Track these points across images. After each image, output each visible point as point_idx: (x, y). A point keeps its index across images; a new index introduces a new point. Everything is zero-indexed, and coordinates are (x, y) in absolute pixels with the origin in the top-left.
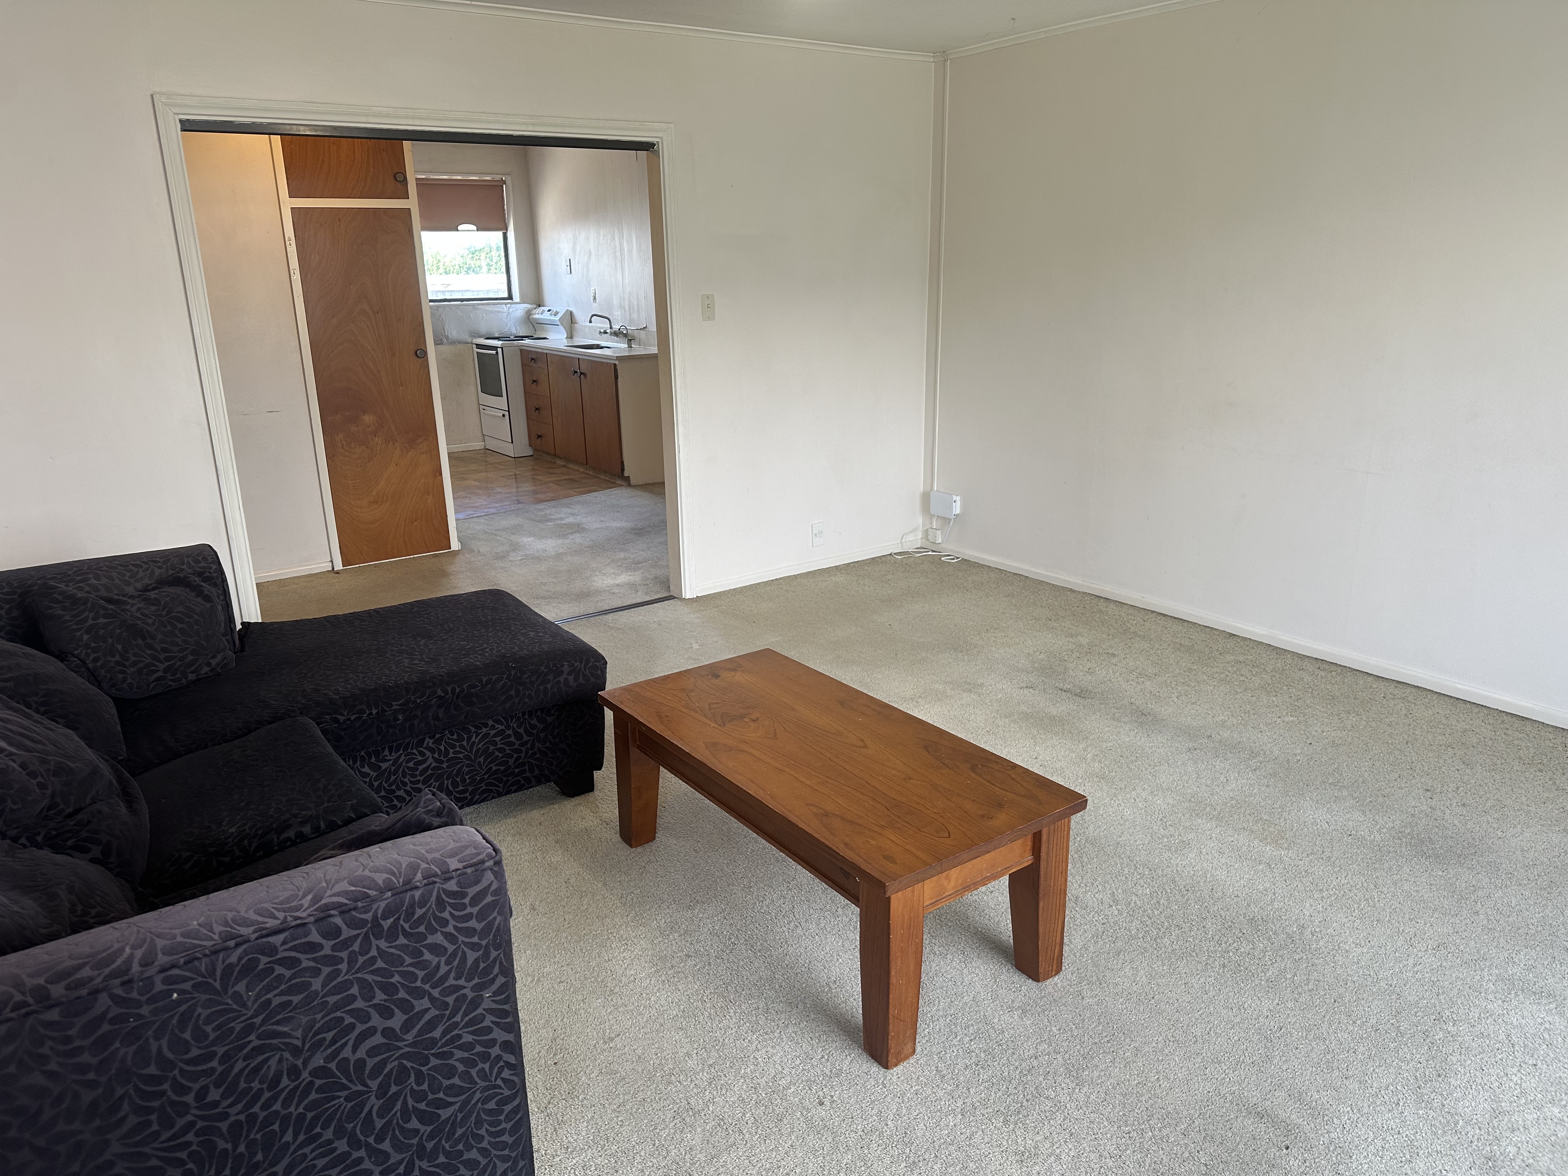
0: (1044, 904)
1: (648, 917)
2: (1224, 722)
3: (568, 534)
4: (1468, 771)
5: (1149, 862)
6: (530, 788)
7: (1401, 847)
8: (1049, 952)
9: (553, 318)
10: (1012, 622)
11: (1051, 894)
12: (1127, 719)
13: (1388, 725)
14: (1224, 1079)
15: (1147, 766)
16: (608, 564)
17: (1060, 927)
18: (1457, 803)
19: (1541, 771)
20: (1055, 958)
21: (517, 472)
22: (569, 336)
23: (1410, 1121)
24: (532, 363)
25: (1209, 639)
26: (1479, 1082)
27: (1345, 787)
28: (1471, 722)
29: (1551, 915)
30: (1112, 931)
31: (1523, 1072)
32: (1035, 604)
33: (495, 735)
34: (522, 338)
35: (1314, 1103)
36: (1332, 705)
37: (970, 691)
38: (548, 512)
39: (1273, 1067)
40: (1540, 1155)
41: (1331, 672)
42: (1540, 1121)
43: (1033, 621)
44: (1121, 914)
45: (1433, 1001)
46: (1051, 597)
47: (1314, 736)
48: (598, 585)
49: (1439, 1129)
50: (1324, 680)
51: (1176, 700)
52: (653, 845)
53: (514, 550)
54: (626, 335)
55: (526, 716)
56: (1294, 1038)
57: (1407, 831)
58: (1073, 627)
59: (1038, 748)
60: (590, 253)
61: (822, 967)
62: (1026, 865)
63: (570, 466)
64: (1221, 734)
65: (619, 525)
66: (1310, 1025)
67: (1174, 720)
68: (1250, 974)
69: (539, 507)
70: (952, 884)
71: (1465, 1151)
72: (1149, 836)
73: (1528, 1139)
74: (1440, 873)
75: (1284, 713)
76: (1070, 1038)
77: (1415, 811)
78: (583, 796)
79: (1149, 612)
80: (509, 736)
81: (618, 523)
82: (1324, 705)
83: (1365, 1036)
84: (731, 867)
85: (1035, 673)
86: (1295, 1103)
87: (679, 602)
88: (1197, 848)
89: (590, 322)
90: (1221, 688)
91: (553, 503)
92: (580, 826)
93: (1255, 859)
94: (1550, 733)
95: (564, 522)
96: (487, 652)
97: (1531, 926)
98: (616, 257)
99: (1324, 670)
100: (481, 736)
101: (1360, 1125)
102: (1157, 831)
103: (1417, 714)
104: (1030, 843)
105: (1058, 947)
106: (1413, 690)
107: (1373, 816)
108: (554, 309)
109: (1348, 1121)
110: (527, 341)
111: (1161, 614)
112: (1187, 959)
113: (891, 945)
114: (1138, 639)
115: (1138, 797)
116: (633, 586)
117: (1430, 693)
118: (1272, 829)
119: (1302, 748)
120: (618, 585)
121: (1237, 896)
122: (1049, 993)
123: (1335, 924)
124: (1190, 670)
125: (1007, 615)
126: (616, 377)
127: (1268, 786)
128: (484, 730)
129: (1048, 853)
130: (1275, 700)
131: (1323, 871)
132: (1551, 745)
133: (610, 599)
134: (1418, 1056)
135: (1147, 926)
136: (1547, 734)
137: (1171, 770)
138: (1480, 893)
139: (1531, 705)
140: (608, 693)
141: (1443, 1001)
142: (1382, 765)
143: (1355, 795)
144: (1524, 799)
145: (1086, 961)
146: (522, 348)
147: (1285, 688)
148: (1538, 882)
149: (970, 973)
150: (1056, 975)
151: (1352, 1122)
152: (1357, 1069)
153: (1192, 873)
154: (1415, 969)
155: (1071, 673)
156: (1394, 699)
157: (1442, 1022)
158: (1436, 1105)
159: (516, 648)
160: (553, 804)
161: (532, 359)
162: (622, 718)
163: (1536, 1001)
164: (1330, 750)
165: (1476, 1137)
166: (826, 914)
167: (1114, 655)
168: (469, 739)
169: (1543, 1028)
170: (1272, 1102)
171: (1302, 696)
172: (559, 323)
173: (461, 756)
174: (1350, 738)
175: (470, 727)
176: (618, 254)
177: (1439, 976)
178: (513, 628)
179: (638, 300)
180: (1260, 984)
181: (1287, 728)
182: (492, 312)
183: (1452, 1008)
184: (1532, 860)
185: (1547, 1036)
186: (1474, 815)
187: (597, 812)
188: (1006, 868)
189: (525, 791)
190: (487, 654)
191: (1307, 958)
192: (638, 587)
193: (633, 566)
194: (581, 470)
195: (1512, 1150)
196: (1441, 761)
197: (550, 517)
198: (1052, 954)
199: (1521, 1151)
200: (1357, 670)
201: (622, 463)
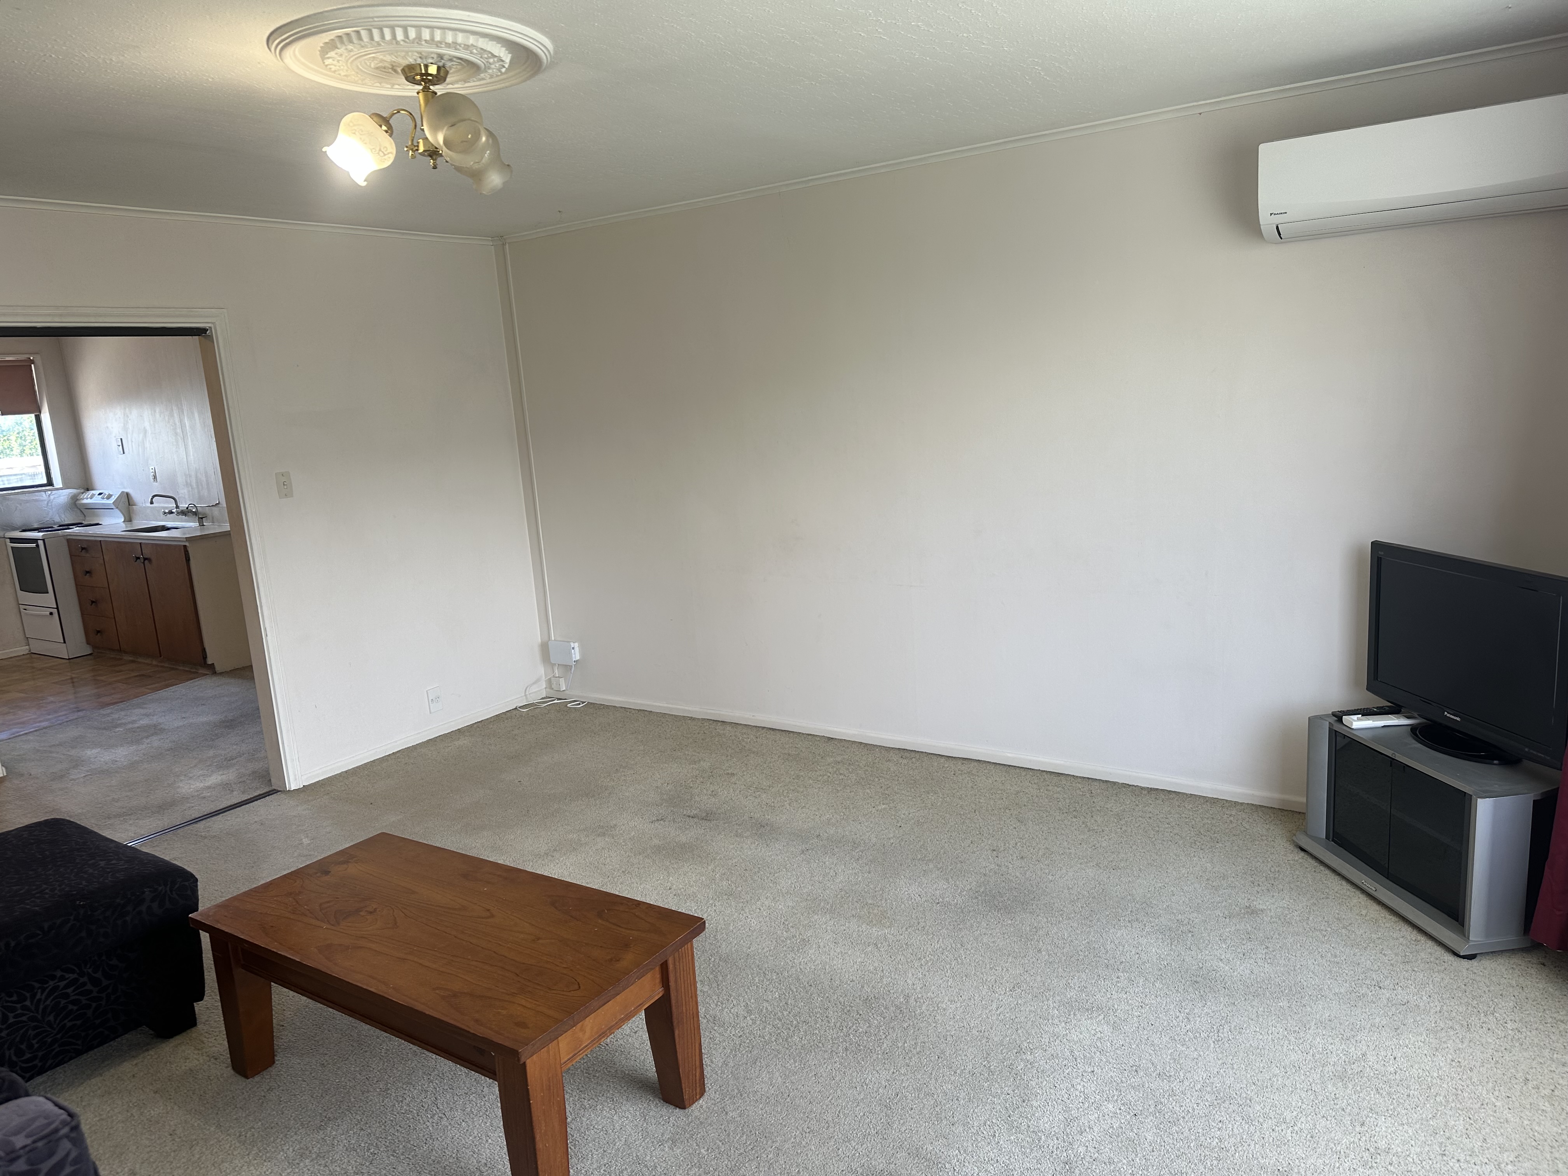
0: (679, 1031)
1: (273, 1150)
2: (829, 820)
3: (142, 738)
4: (1023, 828)
5: (776, 966)
6: (117, 1037)
7: (978, 906)
8: (691, 1077)
9: (105, 501)
10: (639, 758)
11: (685, 1020)
12: (748, 833)
13: (960, 799)
14: (854, 1154)
15: (768, 875)
16: (195, 766)
17: (697, 1051)
18: (1017, 857)
19: (1075, 817)
20: (698, 1081)
21: (74, 676)
22: (127, 519)
23: (1005, 1148)
24: (83, 553)
25: (811, 745)
26: (1054, 1098)
27: (930, 860)
28: (1021, 785)
29: (1093, 939)
30: (748, 1041)
31: (1085, 1080)
32: (660, 736)
33: (67, 987)
34: (68, 526)
35: (929, 1154)
36: (915, 788)
37: (604, 835)
38: (116, 716)
39: (893, 1132)
40: (1103, 1148)
41: (911, 759)
42: (1100, 1119)
43: (659, 754)
44: (754, 1023)
45: (1013, 1037)
46: (674, 728)
47: (903, 819)
48: (184, 791)
49: (1027, 1148)
50: (906, 767)
51: (788, 807)
52: (273, 1070)
53: (76, 767)
54: (195, 514)
55: (104, 958)
56: (908, 1101)
57: (982, 890)
58: (696, 754)
59: (671, 878)
60: (145, 431)
61: (471, 1153)
62: (657, 998)
63: (140, 660)
64: (828, 832)
65: (204, 719)
66: (920, 1085)
67: (788, 826)
68: (869, 1051)
69: (104, 713)
70: (588, 1034)
71: (1048, 1161)
72: (774, 941)
73: (1093, 1137)
74: (1010, 922)
75: (877, 803)
76: (718, 1155)
77: (986, 871)
78: (184, 1034)
79: (760, 729)
80: (84, 984)
81: (205, 718)
82: (909, 789)
83: (964, 1082)
84: (364, 1073)
85: (664, 804)
86: (914, 1159)
87: (283, 796)
88: (816, 943)
89: (152, 503)
90: (825, 789)
91: (122, 705)
92: (183, 1068)
93: (864, 943)
94: (1079, 783)
95: (136, 725)
96: (47, 893)
97: (1080, 953)
98: (176, 434)
99: (906, 758)
100: (47, 990)
101: (967, 1164)
102: (781, 935)
103: (980, 785)
104: (658, 976)
105: (698, 1070)
106: (976, 764)
107: (955, 882)
108: (107, 492)
109: (957, 1163)
110: (76, 530)
111: (770, 729)
112: (815, 1051)
113: (532, 1110)
114: (752, 755)
115: (762, 906)
116: (227, 787)
117: (988, 764)
118: (875, 911)
119: (894, 832)
120: (209, 787)
121: (853, 981)
122: (696, 1117)
123: (933, 987)
124: (798, 777)
125: (634, 752)
126: (188, 559)
127: (869, 872)
128: (51, 983)
129: (676, 981)
130: (869, 792)
131: (920, 940)
132: (1081, 793)
133: (200, 805)
134: (1006, 1089)
135: (778, 1028)
136: (1077, 784)
137: (789, 874)
138: (1040, 932)
139: (1062, 762)
140: (201, 915)
141: (1021, 1035)
142: (958, 835)
143: (939, 866)
144: (1066, 843)
145: (727, 1076)
146: (69, 537)
147: (877, 779)
148: (1082, 914)
149: (620, 1118)
150: (700, 1097)
151: (960, 1163)
152: (960, 1114)
153: (813, 967)
154: (998, 1012)
155: (697, 799)
156: (962, 774)
157: (1022, 1054)
158: (1023, 1128)
159: (84, 883)
160: (147, 1050)
161: (83, 549)
162: (219, 937)
163: (1089, 1016)
164: (916, 829)
165: (1055, 1147)
166: (471, 1097)
167: (733, 774)
168: (33, 996)
169: (1096, 1038)
170: (895, 1164)
171: (890, 784)
172: (113, 507)
173: (24, 1018)
174: (931, 815)
175: (33, 983)
176: (179, 431)
177: (1017, 1014)
178: (78, 861)
179: (206, 476)
180: (877, 1058)
181: (881, 816)
182: (27, 501)
183: (1028, 1039)
184: (1076, 895)
185: (1099, 1044)
186: (1030, 865)
187: (202, 1048)
188: (639, 1006)
189: (112, 1043)
190: (47, 896)
191: (914, 1024)
192: (233, 786)
193: (226, 763)
194: (154, 663)
195: (1082, 1149)
196: (1002, 823)
197: (119, 722)
198: (694, 1078)
199: (1089, 1149)
200: (932, 754)
201: (204, 650)
